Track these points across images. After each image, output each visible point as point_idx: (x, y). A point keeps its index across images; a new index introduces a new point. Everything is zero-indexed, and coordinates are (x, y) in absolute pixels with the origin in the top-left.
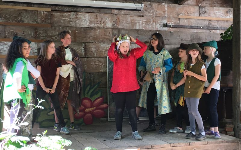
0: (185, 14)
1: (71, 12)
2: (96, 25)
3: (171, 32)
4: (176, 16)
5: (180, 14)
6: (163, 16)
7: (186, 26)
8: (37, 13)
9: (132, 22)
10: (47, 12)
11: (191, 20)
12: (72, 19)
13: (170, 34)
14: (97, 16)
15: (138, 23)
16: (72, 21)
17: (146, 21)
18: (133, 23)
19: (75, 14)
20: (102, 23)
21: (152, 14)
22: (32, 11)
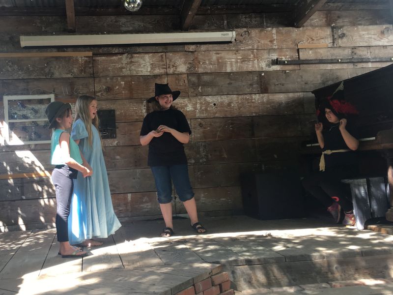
0: (308, 42)
1: (122, 54)
2: (162, 71)
3: (285, 72)
4: (293, 46)
5: (299, 43)
6: (271, 48)
7: (311, 60)
8: (72, 60)
9: (218, 62)
10: (86, 57)
11: (319, 50)
12: (124, 65)
13: (284, 75)
14: (162, 58)
15: (229, 63)
16: (124, 68)
17: (242, 59)
18: (221, 63)
19: (129, 56)
20: (171, 66)
21: (250, 47)
22: (65, 57)
